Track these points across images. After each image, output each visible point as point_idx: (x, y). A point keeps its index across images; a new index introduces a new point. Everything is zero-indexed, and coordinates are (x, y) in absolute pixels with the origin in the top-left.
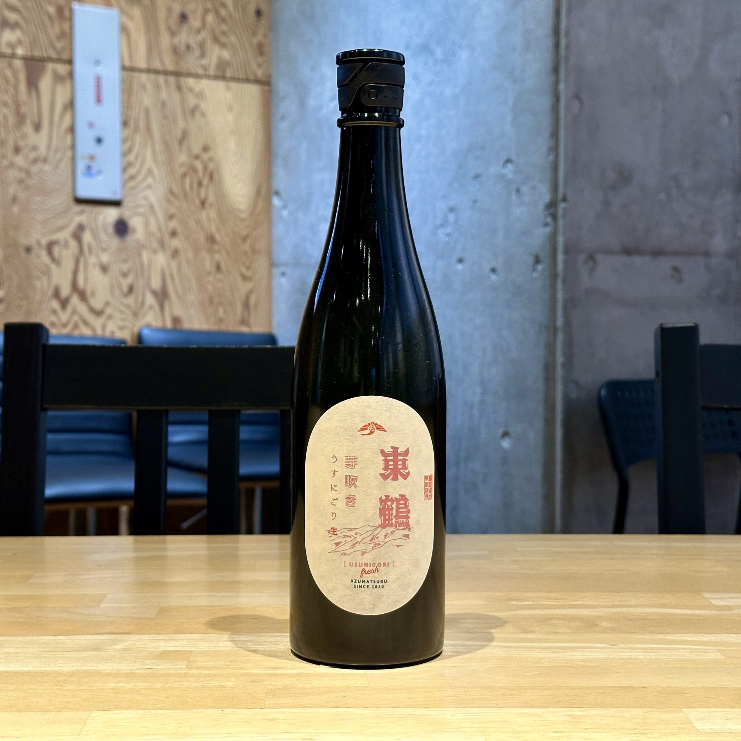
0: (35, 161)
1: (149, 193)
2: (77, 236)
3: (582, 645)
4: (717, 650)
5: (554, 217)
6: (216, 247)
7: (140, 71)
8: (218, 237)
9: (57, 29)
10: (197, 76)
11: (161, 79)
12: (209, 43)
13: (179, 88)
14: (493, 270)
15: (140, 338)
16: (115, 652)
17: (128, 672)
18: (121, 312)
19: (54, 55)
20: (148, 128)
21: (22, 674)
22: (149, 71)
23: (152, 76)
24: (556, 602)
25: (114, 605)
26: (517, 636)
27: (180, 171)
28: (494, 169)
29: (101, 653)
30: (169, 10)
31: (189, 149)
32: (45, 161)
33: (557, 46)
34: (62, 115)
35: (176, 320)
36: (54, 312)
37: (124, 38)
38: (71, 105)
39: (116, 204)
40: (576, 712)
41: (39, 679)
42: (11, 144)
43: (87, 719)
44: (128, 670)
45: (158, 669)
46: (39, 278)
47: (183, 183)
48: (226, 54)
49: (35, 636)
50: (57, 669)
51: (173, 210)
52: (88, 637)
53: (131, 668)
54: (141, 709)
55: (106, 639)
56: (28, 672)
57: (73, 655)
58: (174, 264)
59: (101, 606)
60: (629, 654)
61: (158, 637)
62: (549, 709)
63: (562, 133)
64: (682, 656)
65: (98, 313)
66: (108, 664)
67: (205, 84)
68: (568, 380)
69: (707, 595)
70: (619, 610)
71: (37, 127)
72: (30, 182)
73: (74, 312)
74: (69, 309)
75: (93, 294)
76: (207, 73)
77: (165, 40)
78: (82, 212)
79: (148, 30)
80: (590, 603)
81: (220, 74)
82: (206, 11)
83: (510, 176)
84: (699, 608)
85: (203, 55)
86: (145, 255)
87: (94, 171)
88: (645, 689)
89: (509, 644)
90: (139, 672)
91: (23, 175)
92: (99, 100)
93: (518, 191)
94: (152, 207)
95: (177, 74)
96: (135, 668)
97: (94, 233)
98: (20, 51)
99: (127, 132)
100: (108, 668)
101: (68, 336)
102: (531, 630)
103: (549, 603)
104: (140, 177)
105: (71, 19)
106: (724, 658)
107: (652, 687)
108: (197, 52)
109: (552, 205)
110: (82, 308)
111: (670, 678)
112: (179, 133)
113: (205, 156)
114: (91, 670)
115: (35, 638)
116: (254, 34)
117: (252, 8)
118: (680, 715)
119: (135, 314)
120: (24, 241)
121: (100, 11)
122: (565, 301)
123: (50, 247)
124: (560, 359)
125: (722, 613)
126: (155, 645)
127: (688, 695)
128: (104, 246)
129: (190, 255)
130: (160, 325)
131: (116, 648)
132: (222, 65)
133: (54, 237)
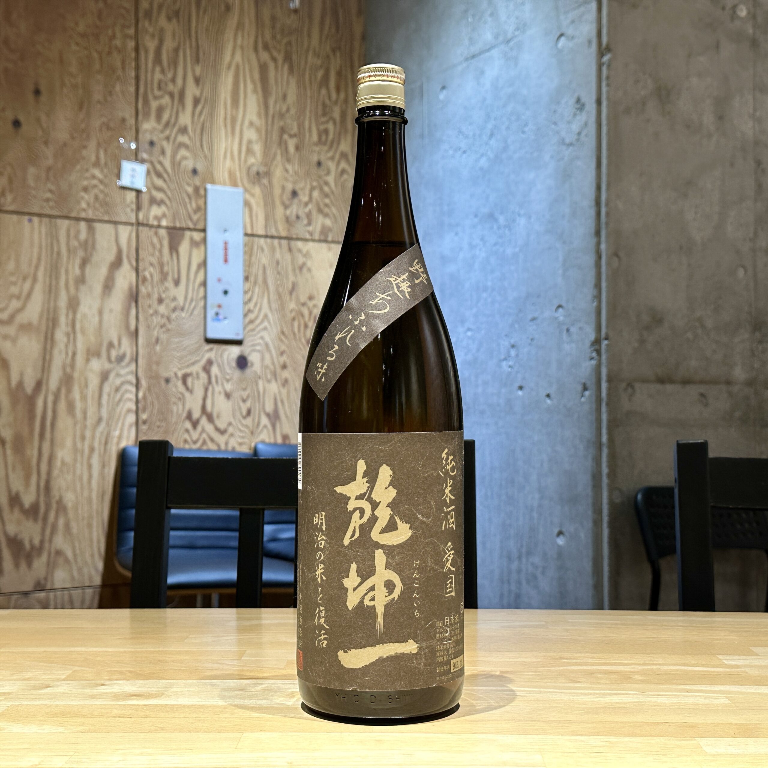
0: (174, 310)
1: (264, 334)
2: (207, 369)
3: (619, 692)
4: (726, 697)
5: (598, 352)
7: (259, 236)
9: (194, 205)
10: (306, 240)
11: (276, 242)
12: (315, 213)
13: (290, 250)
14: (548, 396)
15: (256, 451)
16: (257, 692)
18: (241, 431)
19: (191, 226)
20: (265, 281)
21: (189, 706)
22: (266, 236)
23: (269, 240)
24: (600, 660)
25: (253, 659)
26: (566, 685)
27: (290, 316)
28: (548, 313)
29: (246, 693)
30: (283, 188)
31: (298, 298)
32: (182, 309)
34: (197, 273)
35: (285, 437)
36: (187, 431)
37: (247, 210)
38: (204, 264)
39: (238, 343)
40: (612, 739)
41: (202, 710)
42: (156, 296)
43: (241, 737)
44: (269, 704)
46: (175, 403)
47: (292, 326)
48: (328, 222)
50: (214, 703)
51: (283, 348)
52: (235, 681)
53: (270, 703)
54: (280, 732)
55: (248, 682)
56: (192, 705)
57: (226, 693)
58: (284, 391)
59: (243, 658)
60: (655, 699)
61: (288, 682)
62: (592, 737)
63: (604, 284)
64: (698, 701)
65: (222, 432)
66: (252, 701)
67: (311, 246)
68: (612, 488)
69: (720, 657)
70: (649, 667)
71: (177, 283)
72: (170, 327)
73: (203, 430)
74: (199, 428)
75: (218, 417)
76: (313, 238)
77: (280, 211)
78: (211, 350)
79: (266, 204)
80: (626, 662)
81: (322, 238)
82: (312, 189)
83: (561, 319)
84: (713, 666)
85: (309, 224)
86: (261, 384)
87: (221, 317)
88: (666, 724)
89: (561, 691)
90: (275, 706)
91: (164, 321)
92: (226, 261)
93: (568, 331)
94: (267, 345)
95: (289, 238)
97: (220, 367)
98: (164, 223)
99: (247, 285)
100: (252, 703)
103: (594, 661)
104: (258, 322)
105: (205, 196)
106: (731, 703)
107: (673, 723)
108: (305, 222)
109: (597, 342)
110: (209, 428)
111: (688, 716)
112: (290, 286)
113: (311, 304)
114: (240, 704)
118: (693, 742)
119: (253, 433)
120: (165, 375)
121: (230, 189)
122: (610, 421)
123: (185, 378)
124: (605, 470)
125: (733, 670)
127: (700, 728)
128: (228, 377)
129: (297, 383)
130: (272, 441)
131: (257, 689)
132: (325, 231)
133: (188, 370)
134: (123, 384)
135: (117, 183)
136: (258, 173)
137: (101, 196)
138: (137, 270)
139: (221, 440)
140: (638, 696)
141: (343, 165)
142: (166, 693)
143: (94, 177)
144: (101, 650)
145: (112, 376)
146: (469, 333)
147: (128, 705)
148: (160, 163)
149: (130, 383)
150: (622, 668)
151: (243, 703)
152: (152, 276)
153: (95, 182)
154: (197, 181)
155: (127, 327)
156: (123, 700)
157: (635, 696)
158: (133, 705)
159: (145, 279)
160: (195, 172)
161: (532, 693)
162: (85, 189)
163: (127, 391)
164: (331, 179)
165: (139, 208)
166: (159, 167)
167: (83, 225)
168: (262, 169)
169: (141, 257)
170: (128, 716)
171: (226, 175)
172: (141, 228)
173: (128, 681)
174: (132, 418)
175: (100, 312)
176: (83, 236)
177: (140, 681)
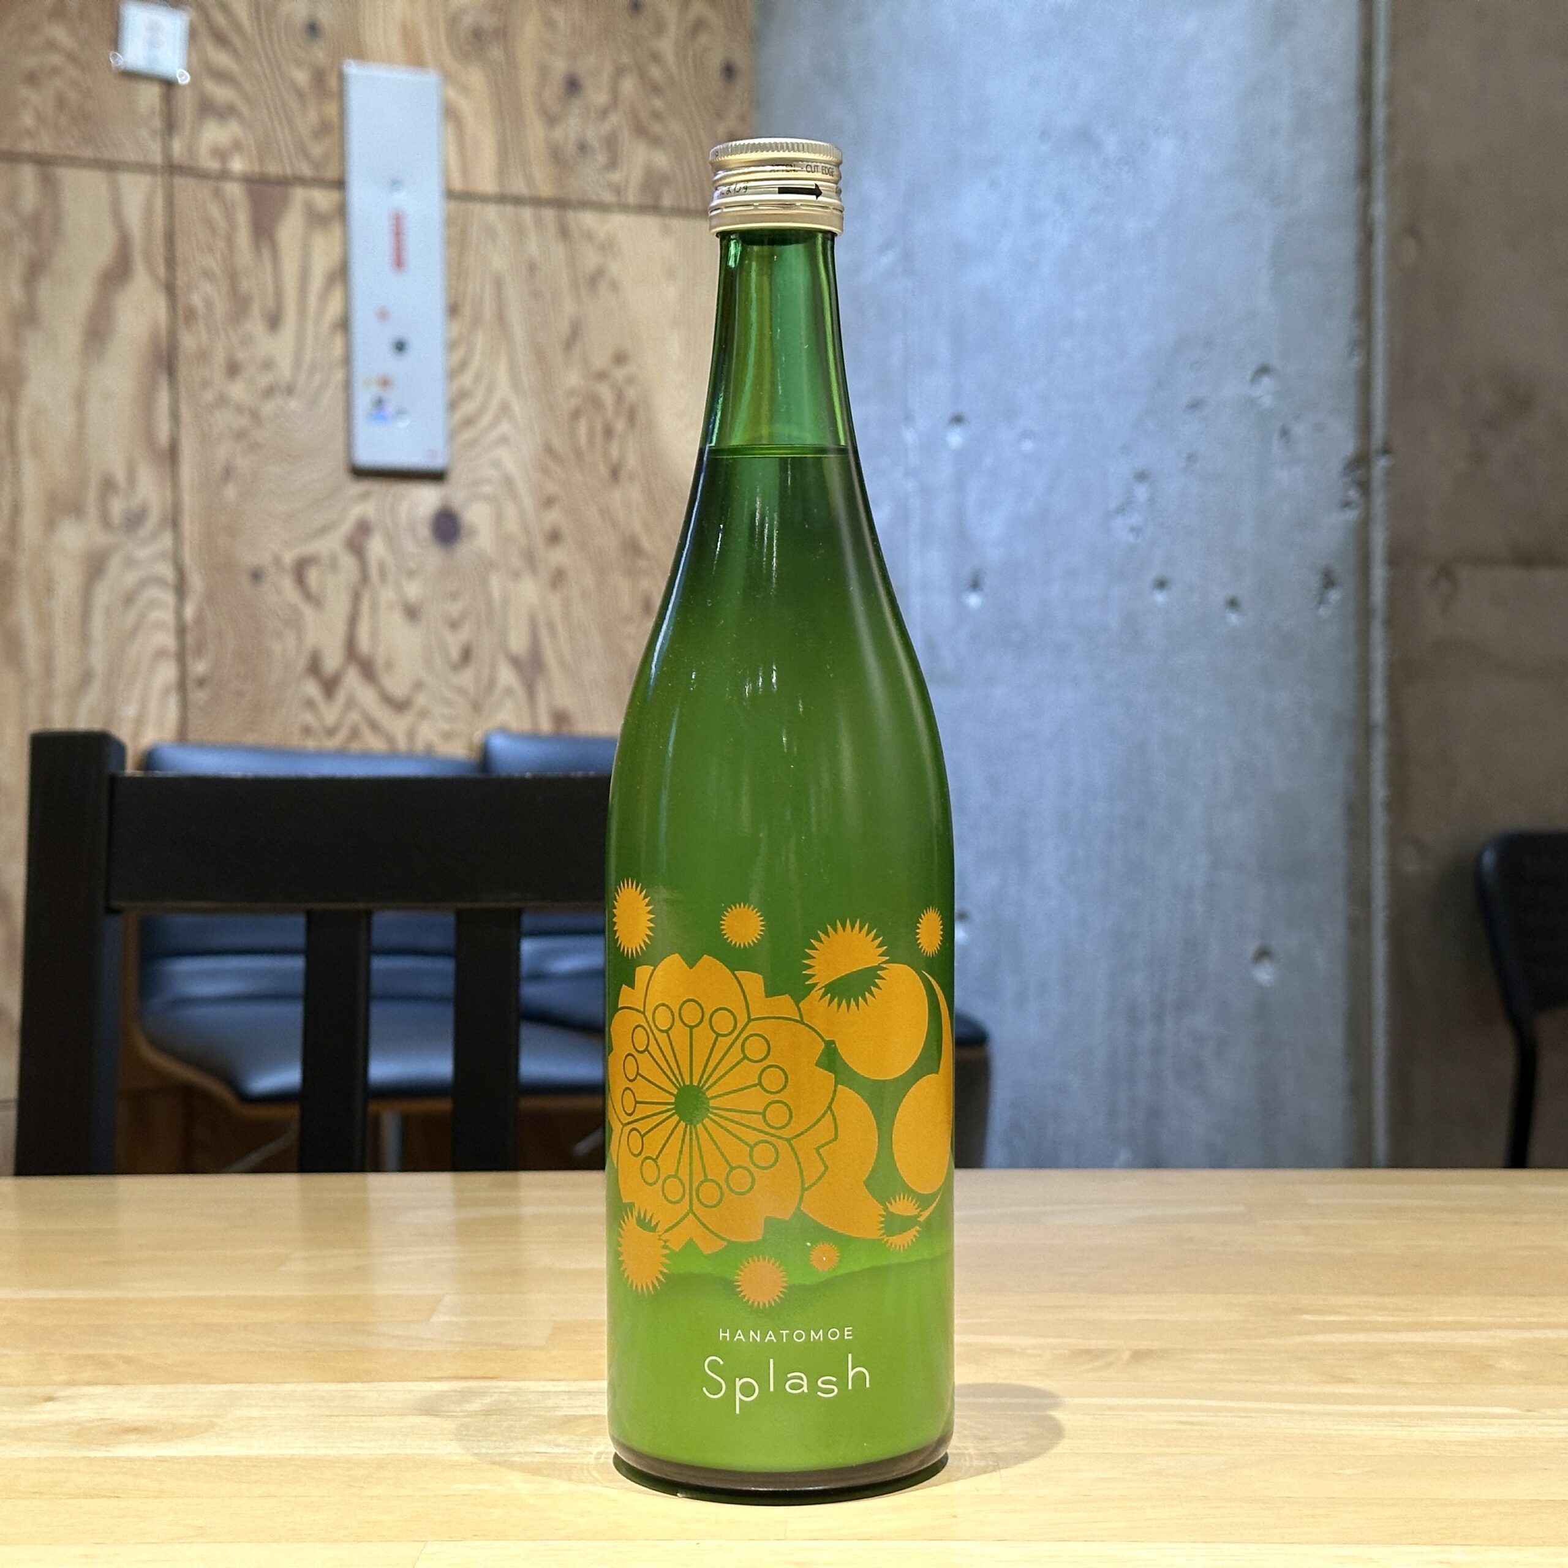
0: (269, 392)
1: (502, 453)
2: (356, 544)
3: (1460, 1409)
5: (1364, 487)
6: (642, 564)
7: (484, 199)
8: (645, 543)
9: (313, 116)
10: (602, 208)
11: (527, 214)
12: (626, 137)
13: (564, 232)
14: (1233, 604)
15: (485, 757)
16: (467, 1417)
17: (497, 1459)
18: (447, 703)
19: (306, 170)
20: (501, 317)
21: (280, 1462)
22: (502, 199)
23: (509, 210)
24: (1401, 1316)
25: (460, 1319)
26: (1317, 1389)
27: (567, 406)
28: (1233, 388)
29: (439, 1419)
30: (544, 71)
31: (585, 360)
32: (290, 390)
33: (1366, 122)
34: (324, 297)
35: (560, 718)
36: (310, 704)
37: (450, 131)
38: (341, 274)
39: (436, 476)
40: (1456, 1554)
41: (315, 1473)
42: (219, 358)
43: (418, 1559)
45: (558, 1453)
46: (278, 634)
47: (573, 434)
48: (661, 160)
49: (303, 1382)
50: (350, 1452)
51: (552, 488)
52: (411, 1385)
53: (502, 1451)
54: (528, 1539)
55: (446, 1389)
56: (290, 1459)
57: (382, 1422)
58: (555, 601)
59: (432, 1320)
62: (1397, 1548)
63: (1380, 309)
65: (400, 706)
67: (618, 222)
68: (1397, 838)
70: (1538, 1334)
71: (274, 322)
72: (259, 435)
73: (351, 703)
74: (341, 696)
75: (389, 666)
76: (623, 200)
77: (536, 133)
78: (365, 496)
79: (500, 114)
80: (1473, 1319)
81: (650, 201)
82: (620, 72)
83: (1267, 401)
85: (613, 163)
86: (496, 582)
87: (390, 408)
89: (1301, 1407)
90: (517, 1459)
91: (243, 422)
92: (399, 262)
93: (1285, 433)
94: (508, 482)
95: (561, 204)
96: (512, 1451)
97: (391, 540)
98: (237, 165)
99: (456, 328)
100: (454, 1451)
101: (341, 753)
102: (1348, 1376)
103: (1384, 1318)
104: (485, 421)
105: (341, 95)
108: (601, 158)
109: (1360, 461)
110: (367, 696)
112: (563, 328)
113: (620, 374)
114: (419, 1455)
115: (301, 1387)
116: (720, 115)
117: (715, 61)
119: (476, 707)
120: (250, 558)
121: (401, 76)
122: (1392, 667)
123: (300, 569)
124: (1379, 792)
126: (550, 1403)
128: (412, 565)
129: (589, 581)
130: (526, 726)
131: (469, 1409)
132: (653, 183)
133: (309, 549)
134: (144, 583)
135: (112, 61)
136: (478, 34)
137: (73, 96)
138: (170, 289)
139: (397, 725)
140: (1516, 1421)
141: (699, 9)
142: (219, 1421)
143: (52, 45)
144: (52, 1294)
145: (114, 565)
146: (1028, 446)
147: (112, 1459)
148: (225, 9)
149: (158, 581)
150: (1463, 1338)
151: (428, 1452)
152: (209, 304)
153: (56, 59)
154: (320, 54)
155: (149, 435)
156: (102, 1445)
157: (1507, 1421)
158: (128, 1459)
159: (191, 314)
160: (313, 29)
161: (1224, 1414)
162: (32, 79)
163: (154, 604)
164: (666, 46)
165: (170, 125)
166: (219, 19)
167: (27, 174)
168: (489, 22)
169: (179, 255)
170: (108, 1494)
171: (395, 39)
172: (179, 181)
173: (120, 1388)
174: (167, 672)
175: (80, 399)
176: (30, 198)
177: (151, 1386)
